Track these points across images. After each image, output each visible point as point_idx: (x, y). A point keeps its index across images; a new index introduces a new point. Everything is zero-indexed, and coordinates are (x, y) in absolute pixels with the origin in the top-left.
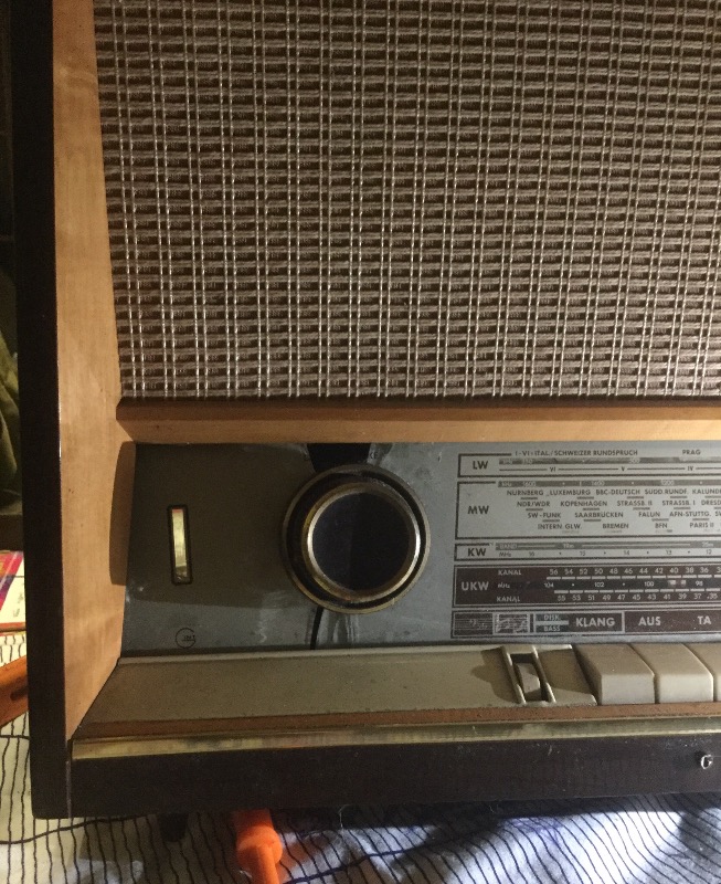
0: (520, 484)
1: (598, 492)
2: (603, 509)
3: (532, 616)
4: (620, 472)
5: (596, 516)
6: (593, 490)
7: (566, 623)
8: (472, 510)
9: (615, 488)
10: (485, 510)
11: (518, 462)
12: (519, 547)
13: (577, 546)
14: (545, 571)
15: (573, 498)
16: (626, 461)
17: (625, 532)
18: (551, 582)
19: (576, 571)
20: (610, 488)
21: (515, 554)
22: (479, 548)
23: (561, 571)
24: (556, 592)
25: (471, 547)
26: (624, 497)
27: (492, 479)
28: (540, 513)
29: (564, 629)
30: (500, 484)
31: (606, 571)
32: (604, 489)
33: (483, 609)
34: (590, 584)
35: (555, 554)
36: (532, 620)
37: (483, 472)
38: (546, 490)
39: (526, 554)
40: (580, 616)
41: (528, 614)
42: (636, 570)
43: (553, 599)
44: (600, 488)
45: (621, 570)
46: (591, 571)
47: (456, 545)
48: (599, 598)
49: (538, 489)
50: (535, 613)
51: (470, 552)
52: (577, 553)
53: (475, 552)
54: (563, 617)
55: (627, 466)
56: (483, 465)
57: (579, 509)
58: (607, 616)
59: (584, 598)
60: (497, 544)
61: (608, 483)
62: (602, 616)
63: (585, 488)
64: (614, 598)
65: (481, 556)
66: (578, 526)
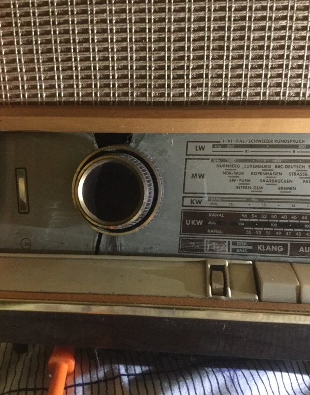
0: (225, 161)
1: (276, 167)
2: (279, 178)
3: (229, 242)
4: (292, 154)
5: (273, 182)
6: (273, 165)
7: (251, 247)
8: (194, 176)
9: (288, 164)
10: (202, 176)
11: (224, 146)
12: (223, 200)
13: (261, 200)
14: (239, 215)
15: (259, 170)
16: (296, 147)
17: (293, 192)
18: (242, 222)
19: (259, 216)
20: (284, 164)
21: (220, 204)
22: (197, 199)
23: (249, 216)
24: (245, 228)
25: (193, 199)
26: (293, 170)
27: (208, 157)
28: (237, 179)
29: (249, 251)
30: (212, 160)
31: (279, 216)
32: (280, 164)
33: (199, 236)
34: (268, 225)
35: (246, 204)
36: (229, 244)
37: (201, 152)
38: (242, 164)
39: (227, 204)
40: (260, 244)
41: (227, 241)
42: (299, 217)
43: (244, 233)
44: (277, 164)
45: (289, 217)
46: (269, 216)
47: (183, 197)
48: (273, 233)
49: (237, 164)
50: (231, 241)
51: (192, 202)
52: (260, 205)
53: (195, 202)
54: (249, 244)
55: (296, 150)
56: (202, 148)
57: (263, 177)
58: (278, 245)
59: (264, 233)
60: (209, 197)
61: (283, 161)
62: (274, 245)
63: (268, 164)
64: (283, 233)
65: (199, 205)
66: (261, 188)
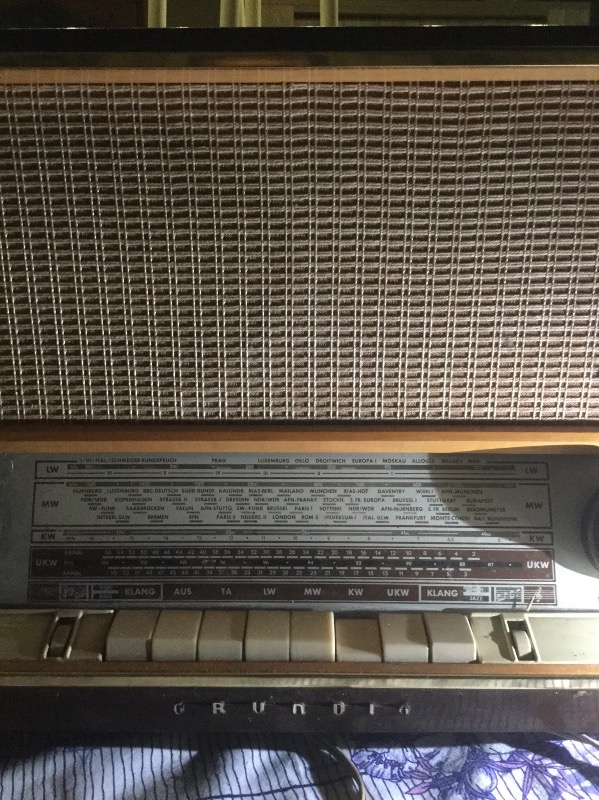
0: (84, 484)
1: (145, 491)
2: (148, 504)
3: (90, 586)
4: (163, 475)
5: (140, 508)
6: (141, 489)
7: (116, 592)
8: (45, 504)
9: (158, 488)
10: (55, 504)
11: (82, 467)
12: (82, 533)
13: (128, 533)
14: (102, 552)
15: (125, 495)
16: (168, 467)
17: (165, 522)
18: (106, 560)
19: (126, 552)
20: (154, 488)
21: (78, 538)
22: (50, 533)
23: (114, 552)
24: (110, 568)
25: (44, 533)
26: (164, 495)
27: (62, 480)
28: (99, 507)
29: (115, 596)
30: (68, 485)
31: (150, 551)
32: (149, 488)
33: (51, 580)
34: (136, 562)
35: (111, 538)
36: (90, 589)
37: (54, 474)
38: (104, 489)
39: (86, 538)
40: (128, 587)
41: (87, 585)
42: (173, 552)
43: (107, 573)
44: (146, 488)
45: (162, 551)
46: (138, 552)
47: (32, 531)
48: (143, 573)
49: (97, 488)
50: (93, 584)
51: (43, 536)
52: (127, 538)
53: (47, 537)
54: (115, 588)
55: (167, 471)
56: (55, 470)
57: (130, 504)
58: (149, 587)
59: (132, 573)
60: (65, 531)
61: (153, 484)
62: (145, 587)
63: (135, 488)
64: (155, 572)
65: (51, 540)
66: (128, 517)
